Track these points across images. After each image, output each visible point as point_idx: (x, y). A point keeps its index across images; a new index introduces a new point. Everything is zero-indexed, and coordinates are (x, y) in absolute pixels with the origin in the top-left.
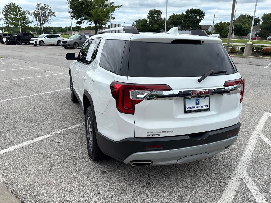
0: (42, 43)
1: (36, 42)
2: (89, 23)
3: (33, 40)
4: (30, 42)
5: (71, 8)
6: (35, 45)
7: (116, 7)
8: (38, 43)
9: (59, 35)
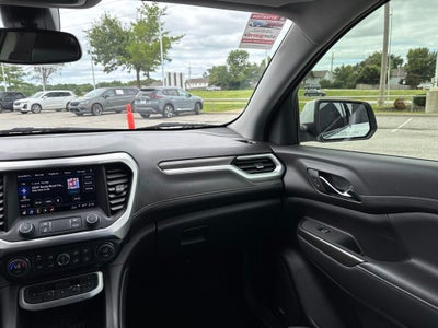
0: (37, 108)
1: (25, 107)
2: (127, 70)
3: (19, 104)
4: (15, 107)
5: (92, 45)
6: (24, 112)
7: (173, 39)
8: (29, 109)
9: (71, 92)
